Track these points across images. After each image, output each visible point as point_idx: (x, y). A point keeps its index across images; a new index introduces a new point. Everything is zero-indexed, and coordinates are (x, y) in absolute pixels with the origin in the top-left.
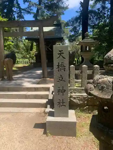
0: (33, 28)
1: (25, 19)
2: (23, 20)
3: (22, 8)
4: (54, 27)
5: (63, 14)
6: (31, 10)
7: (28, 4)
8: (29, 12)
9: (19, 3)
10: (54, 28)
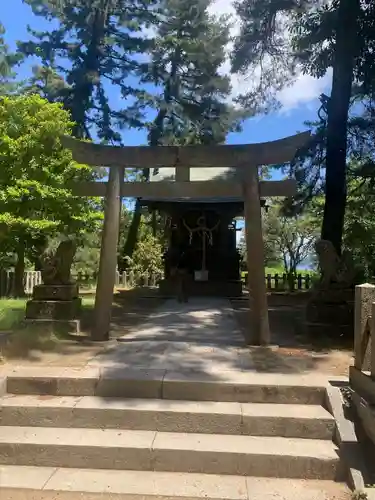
0: (161, 170)
1: (123, 142)
2: (116, 144)
3: (112, 110)
4: (226, 169)
5: (239, 129)
6: (138, 115)
7: (136, 99)
8: (136, 123)
9: (105, 95)
10: (229, 173)
